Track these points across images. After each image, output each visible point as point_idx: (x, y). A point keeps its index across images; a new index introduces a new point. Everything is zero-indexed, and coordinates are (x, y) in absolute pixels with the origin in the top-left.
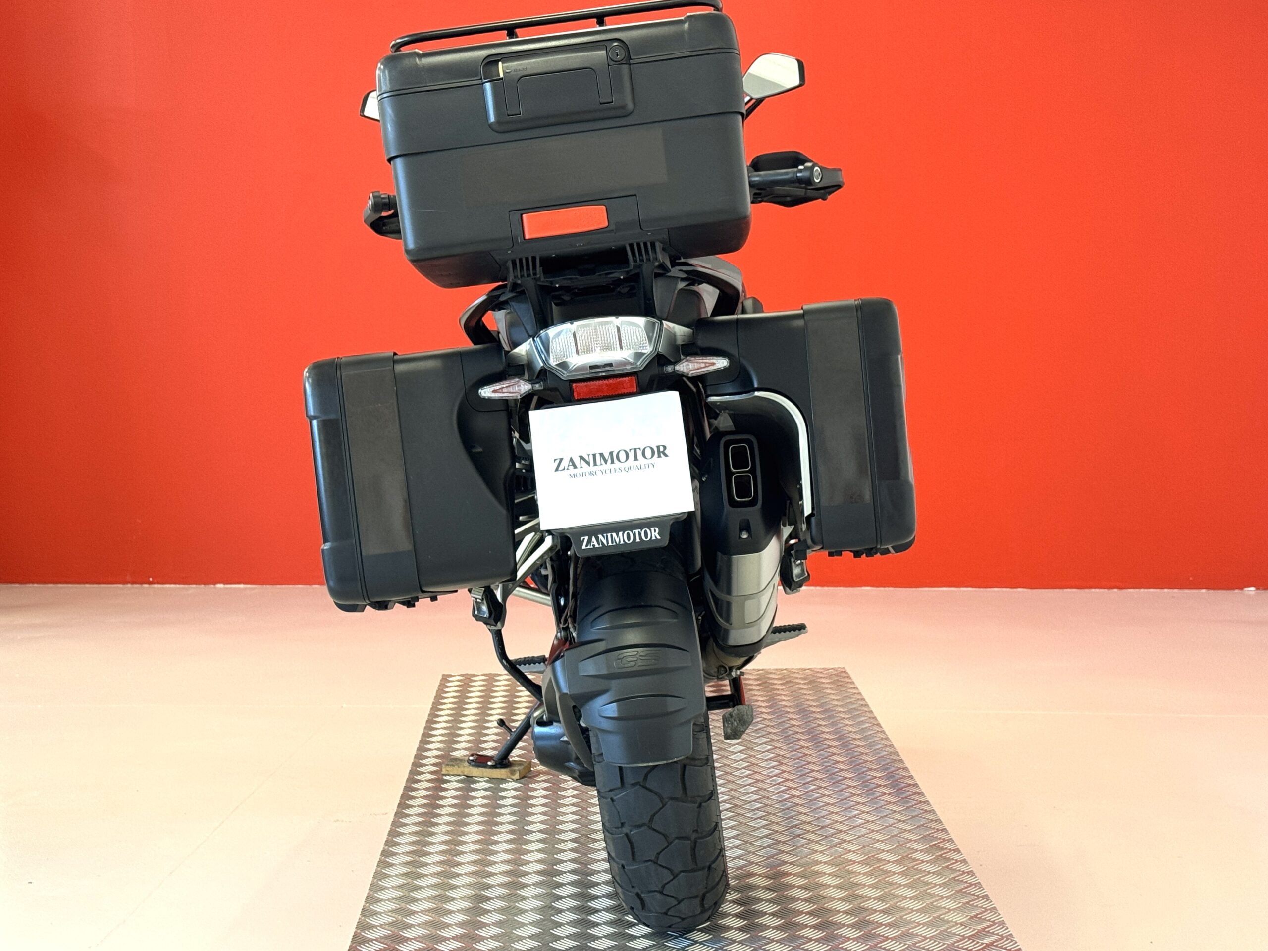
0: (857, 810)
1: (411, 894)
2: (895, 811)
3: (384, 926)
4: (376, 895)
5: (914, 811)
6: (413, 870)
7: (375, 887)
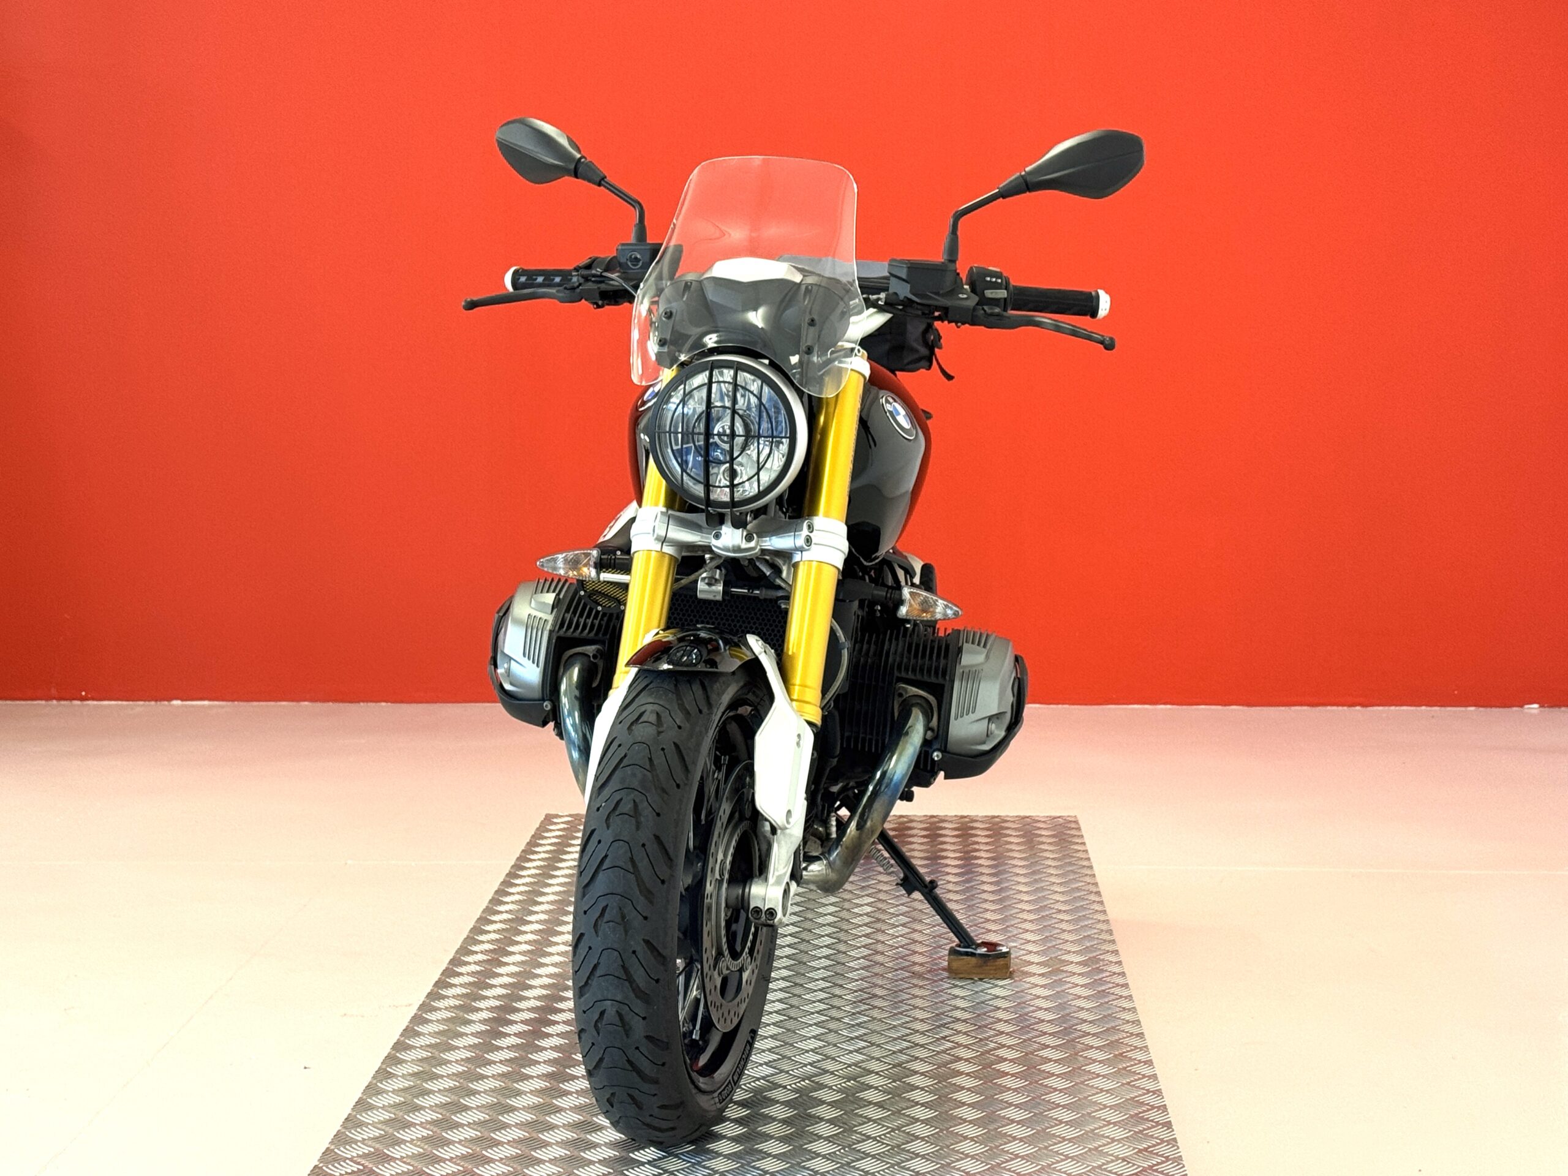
0: (1032, 1006)
1: (415, 1100)
2: (1083, 1009)
3: (366, 1142)
4: (368, 1100)
5: (1109, 1008)
6: (427, 1068)
7: (372, 1089)
